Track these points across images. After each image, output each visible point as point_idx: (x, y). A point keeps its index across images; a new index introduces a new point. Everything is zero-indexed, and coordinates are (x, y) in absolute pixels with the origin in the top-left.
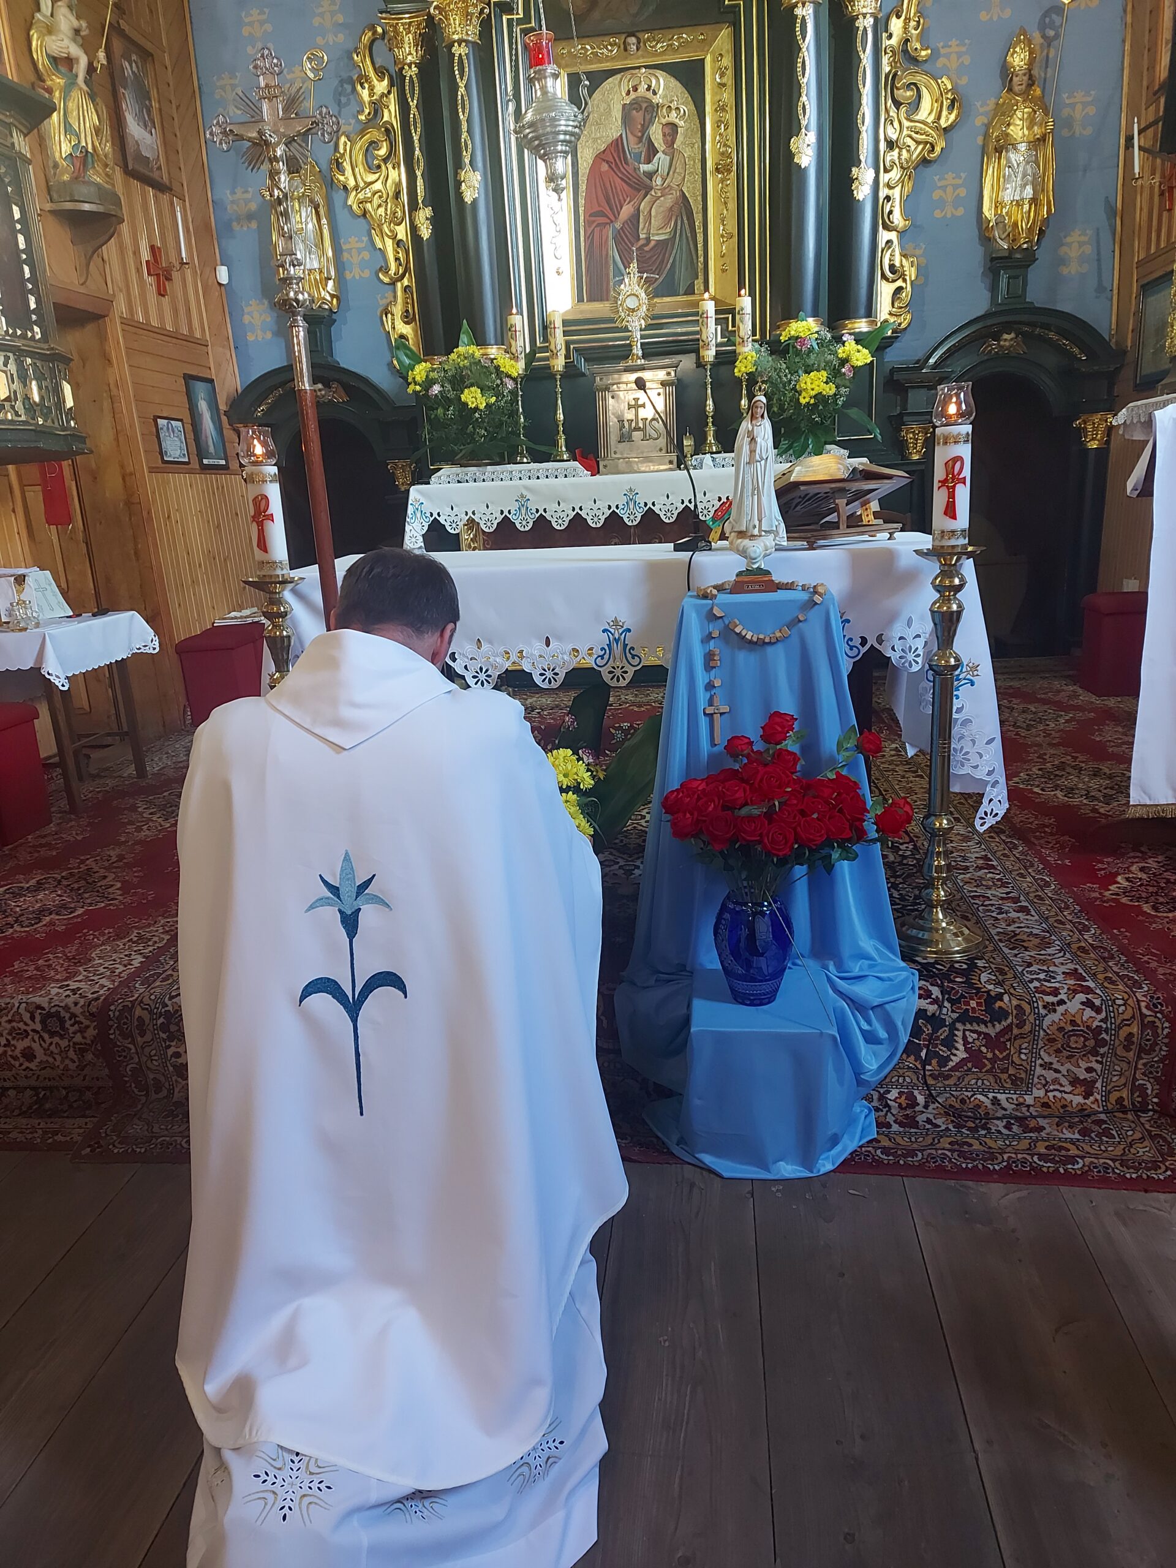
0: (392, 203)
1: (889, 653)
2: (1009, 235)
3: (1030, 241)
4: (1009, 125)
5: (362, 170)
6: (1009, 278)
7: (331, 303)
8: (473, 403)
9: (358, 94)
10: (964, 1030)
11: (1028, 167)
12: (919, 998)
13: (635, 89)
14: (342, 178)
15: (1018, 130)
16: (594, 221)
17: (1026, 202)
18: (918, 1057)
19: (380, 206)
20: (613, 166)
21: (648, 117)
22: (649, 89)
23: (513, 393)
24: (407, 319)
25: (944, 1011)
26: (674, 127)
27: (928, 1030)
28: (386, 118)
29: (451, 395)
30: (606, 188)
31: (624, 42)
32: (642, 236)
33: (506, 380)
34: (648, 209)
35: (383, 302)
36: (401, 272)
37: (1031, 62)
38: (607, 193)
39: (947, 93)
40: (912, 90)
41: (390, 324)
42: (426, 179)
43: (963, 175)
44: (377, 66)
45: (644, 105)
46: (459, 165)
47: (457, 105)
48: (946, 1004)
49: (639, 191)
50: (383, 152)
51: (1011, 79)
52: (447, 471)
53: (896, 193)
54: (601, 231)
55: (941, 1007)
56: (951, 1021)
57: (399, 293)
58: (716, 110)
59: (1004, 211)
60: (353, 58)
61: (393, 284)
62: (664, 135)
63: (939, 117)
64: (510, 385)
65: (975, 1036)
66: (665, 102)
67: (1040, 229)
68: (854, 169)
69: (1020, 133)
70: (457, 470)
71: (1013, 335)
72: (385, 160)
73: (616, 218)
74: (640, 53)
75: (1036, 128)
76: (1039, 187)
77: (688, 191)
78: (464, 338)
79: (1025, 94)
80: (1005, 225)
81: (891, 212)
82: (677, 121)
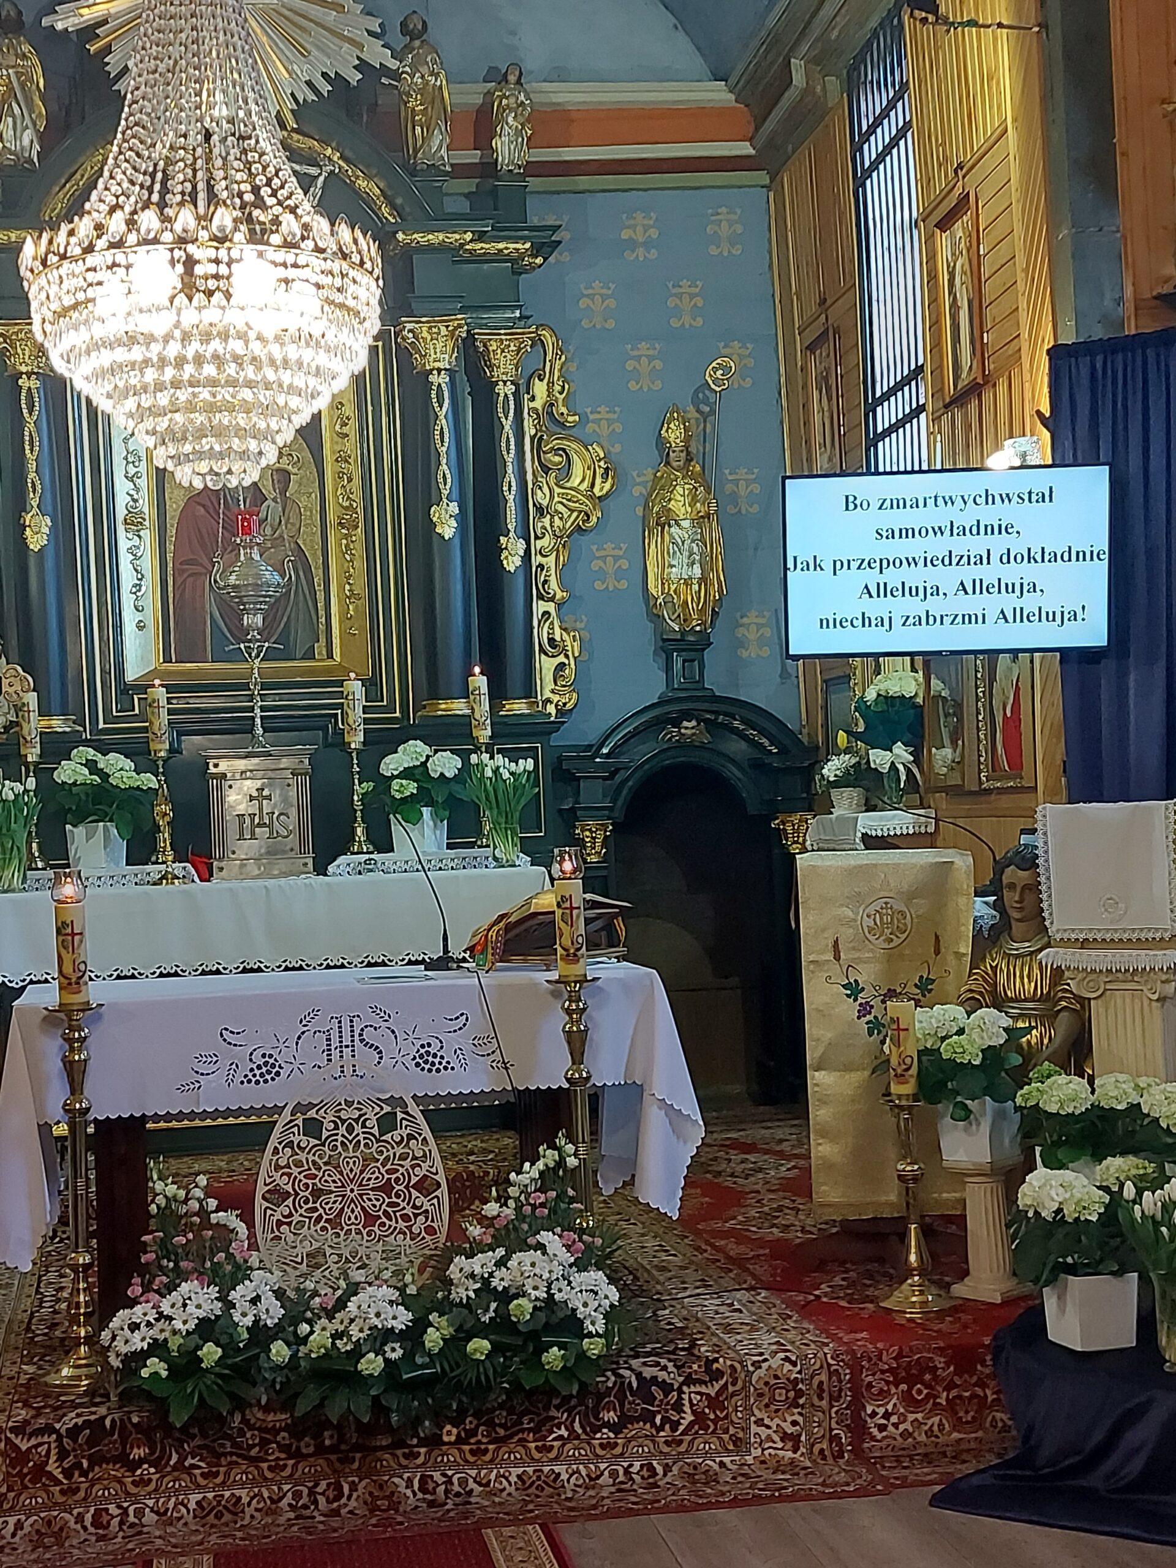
2: (679, 616)
3: (704, 623)
4: (670, 500)
6: (684, 661)
10: (690, 1393)
11: (694, 545)
15: (679, 504)
16: (187, 570)
17: (695, 581)
18: (653, 1424)
20: (211, 511)
26: (287, 474)
27: (660, 1396)
30: (201, 533)
37: (687, 439)
38: (202, 539)
39: (599, 461)
40: (561, 456)
43: (624, 546)
46: (24, 508)
47: (24, 442)
51: (668, 453)
53: (550, 561)
54: (195, 581)
56: (678, 1385)
58: (336, 460)
59: (673, 587)
62: (273, 482)
63: (593, 485)
65: (699, 1397)
67: (713, 609)
68: (503, 538)
69: (683, 510)
71: (694, 723)
75: (698, 505)
76: (707, 566)
77: (305, 544)
79: (685, 469)
80: (674, 605)
81: (545, 582)
82: (288, 468)
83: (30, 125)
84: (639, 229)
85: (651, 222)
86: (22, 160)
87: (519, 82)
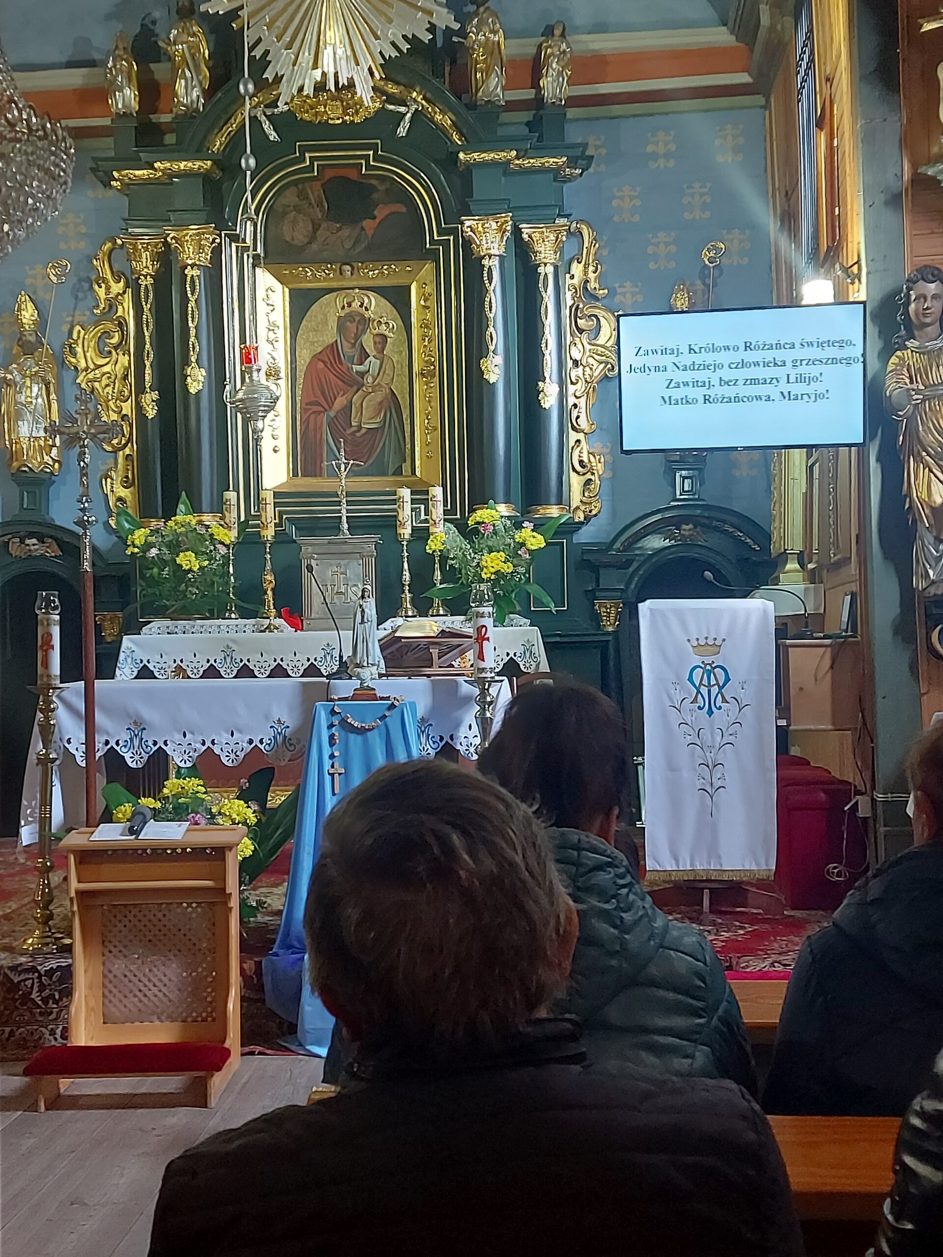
0: (119, 383)
5: (93, 355)
7: (53, 466)
8: (187, 565)
9: (94, 291)
13: (350, 305)
14: (73, 360)
16: (310, 409)
19: (107, 385)
20: (329, 365)
21: (360, 327)
22: (361, 306)
23: (226, 557)
24: (126, 483)
26: (384, 337)
28: (120, 313)
29: (167, 557)
30: (321, 382)
31: (340, 269)
32: (353, 424)
33: (219, 546)
34: (360, 402)
35: (105, 467)
36: (123, 442)
38: (322, 386)
40: (593, 320)
41: (109, 487)
42: (154, 369)
44: (115, 270)
45: (357, 319)
46: (186, 362)
47: (187, 315)
49: (352, 386)
50: (115, 340)
52: (157, 624)
53: (582, 402)
54: (316, 418)
57: (120, 460)
58: (421, 327)
60: (92, 263)
61: (115, 452)
62: (375, 343)
64: (223, 550)
66: (376, 317)
68: (540, 383)
70: (169, 623)
71: (691, 526)
72: (116, 348)
73: (330, 408)
74: (354, 276)
77: (397, 390)
78: (181, 507)
81: (578, 417)
82: (387, 333)
83: (198, 85)
84: (661, 144)
85: (671, 138)
86: (191, 110)
87: (563, 35)
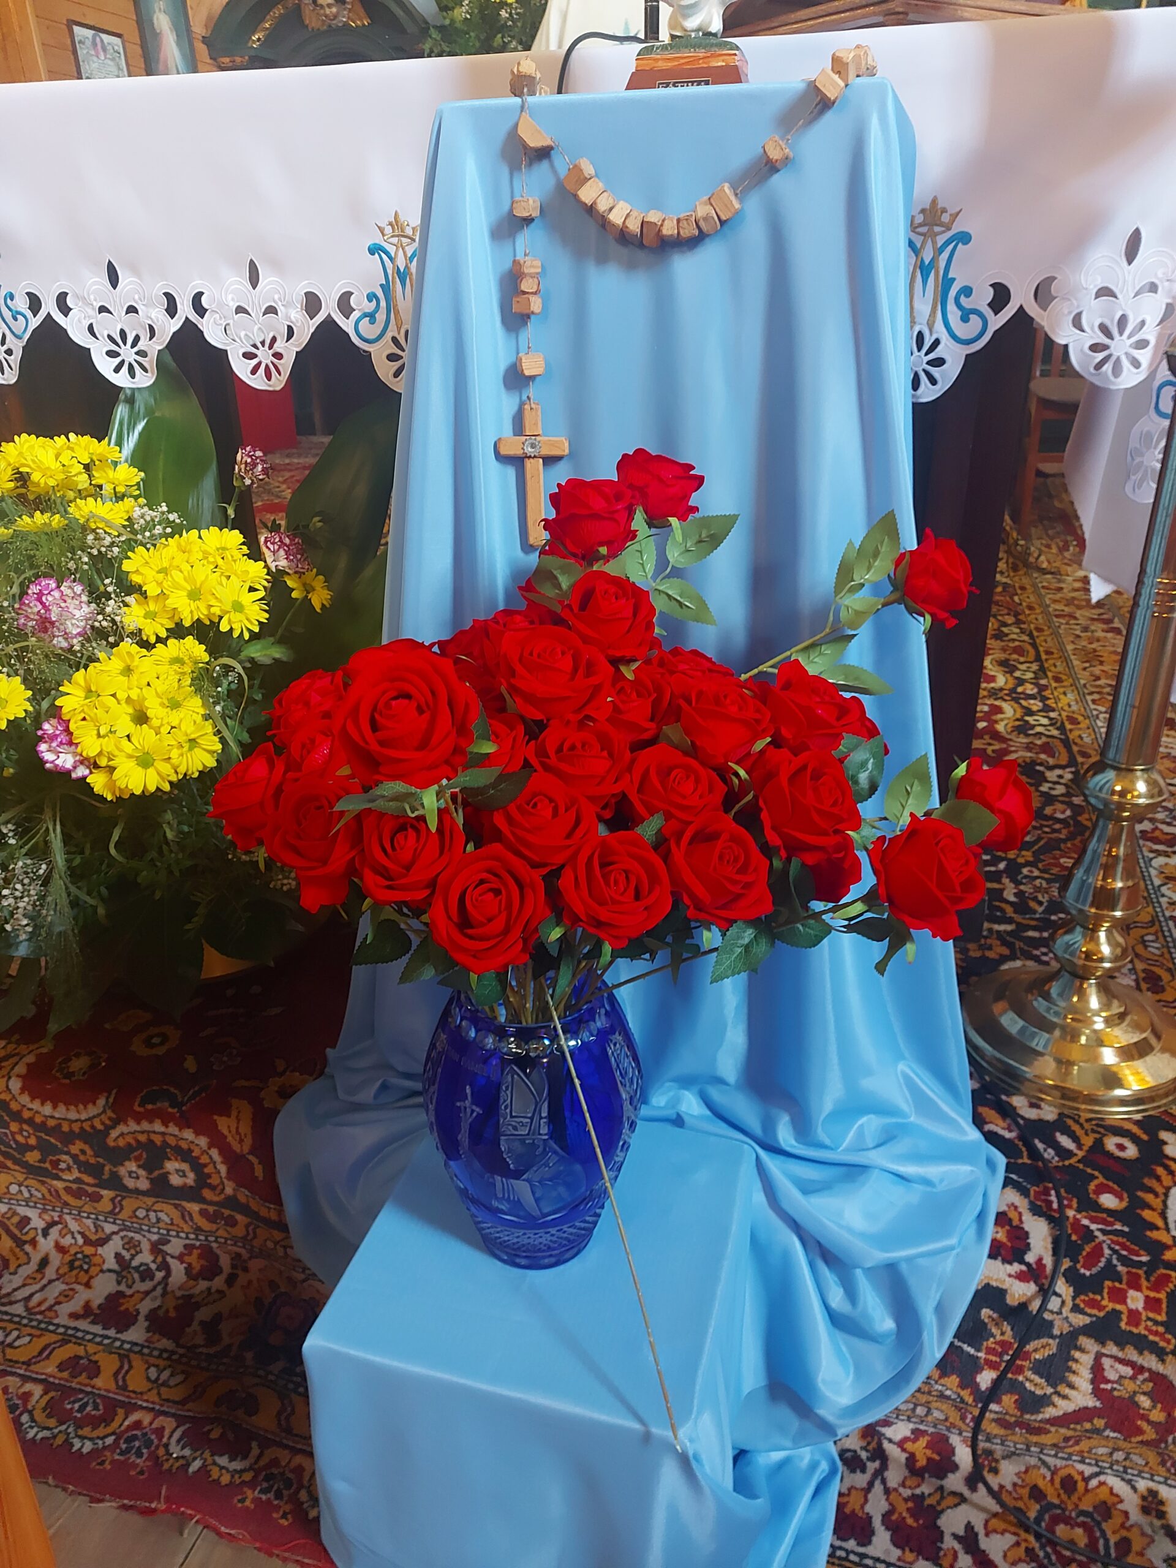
1: (1065, 335)
10: (1098, 1357)
12: (992, 1256)
18: (968, 1382)
25: (1054, 1303)
27: (1003, 1332)
48: (1062, 1286)
55: (1045, 1292)
56: (1066, 1329)
65: (1128, 1371)
